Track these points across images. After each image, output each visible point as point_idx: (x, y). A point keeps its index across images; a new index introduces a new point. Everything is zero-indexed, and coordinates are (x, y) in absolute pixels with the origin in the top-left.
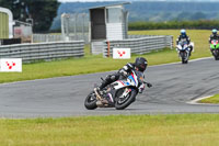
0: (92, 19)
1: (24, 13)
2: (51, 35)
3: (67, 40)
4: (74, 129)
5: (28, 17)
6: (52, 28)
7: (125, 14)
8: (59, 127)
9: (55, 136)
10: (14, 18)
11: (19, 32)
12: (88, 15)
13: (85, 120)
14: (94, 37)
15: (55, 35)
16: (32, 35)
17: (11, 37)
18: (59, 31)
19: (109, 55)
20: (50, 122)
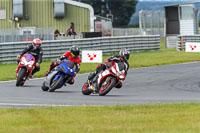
0: (167, 15)
1: (105, 9)
2: (130, 29)
3: (144, 34)
4: (150, 116)
5: (108, 12)
6: (131, 23)
7: (196, 12)
8: (135, 113)
9: (132, 122)
10: (95, 14)
11: (100, 26)
12: (163, 12)
13: (159, 107)
14: (169, 32)
15: (133, 29)
16: (113, 29)
17: (92, 30)
18: (138, 26)
19: (182, 48)
20: (127, 109)
